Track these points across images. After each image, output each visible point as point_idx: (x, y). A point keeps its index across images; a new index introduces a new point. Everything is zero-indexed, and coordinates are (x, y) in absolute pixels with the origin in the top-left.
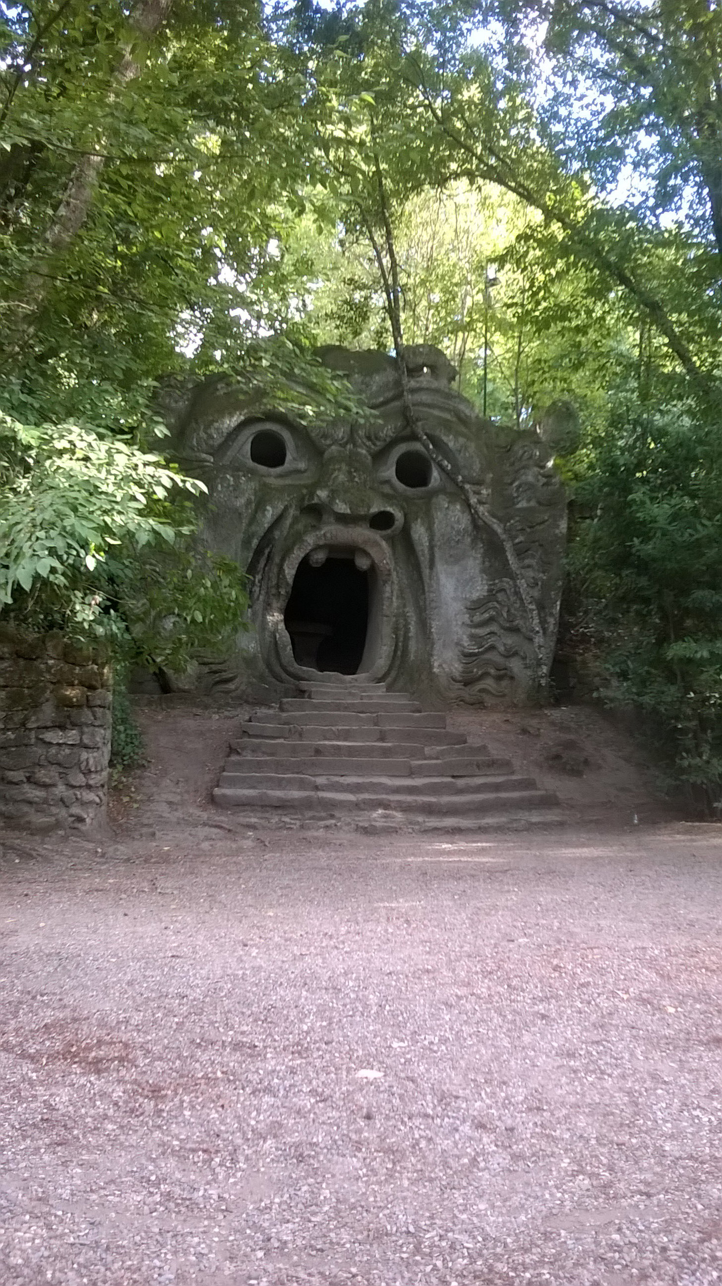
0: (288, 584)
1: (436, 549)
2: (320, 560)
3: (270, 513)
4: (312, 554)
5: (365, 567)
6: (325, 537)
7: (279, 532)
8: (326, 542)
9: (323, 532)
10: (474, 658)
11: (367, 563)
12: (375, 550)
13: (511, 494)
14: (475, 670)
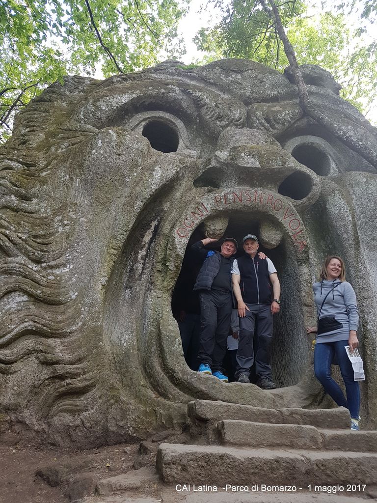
0: (178, 256)
2: (218, 232)
3: (159, 174)
4: (208, 224)
5: (274, 243)
6: (226, 199)
7: (168, 204)
8: (227, 206)
9: (223, 194)
11: (277, 237)
12: (289, 219)
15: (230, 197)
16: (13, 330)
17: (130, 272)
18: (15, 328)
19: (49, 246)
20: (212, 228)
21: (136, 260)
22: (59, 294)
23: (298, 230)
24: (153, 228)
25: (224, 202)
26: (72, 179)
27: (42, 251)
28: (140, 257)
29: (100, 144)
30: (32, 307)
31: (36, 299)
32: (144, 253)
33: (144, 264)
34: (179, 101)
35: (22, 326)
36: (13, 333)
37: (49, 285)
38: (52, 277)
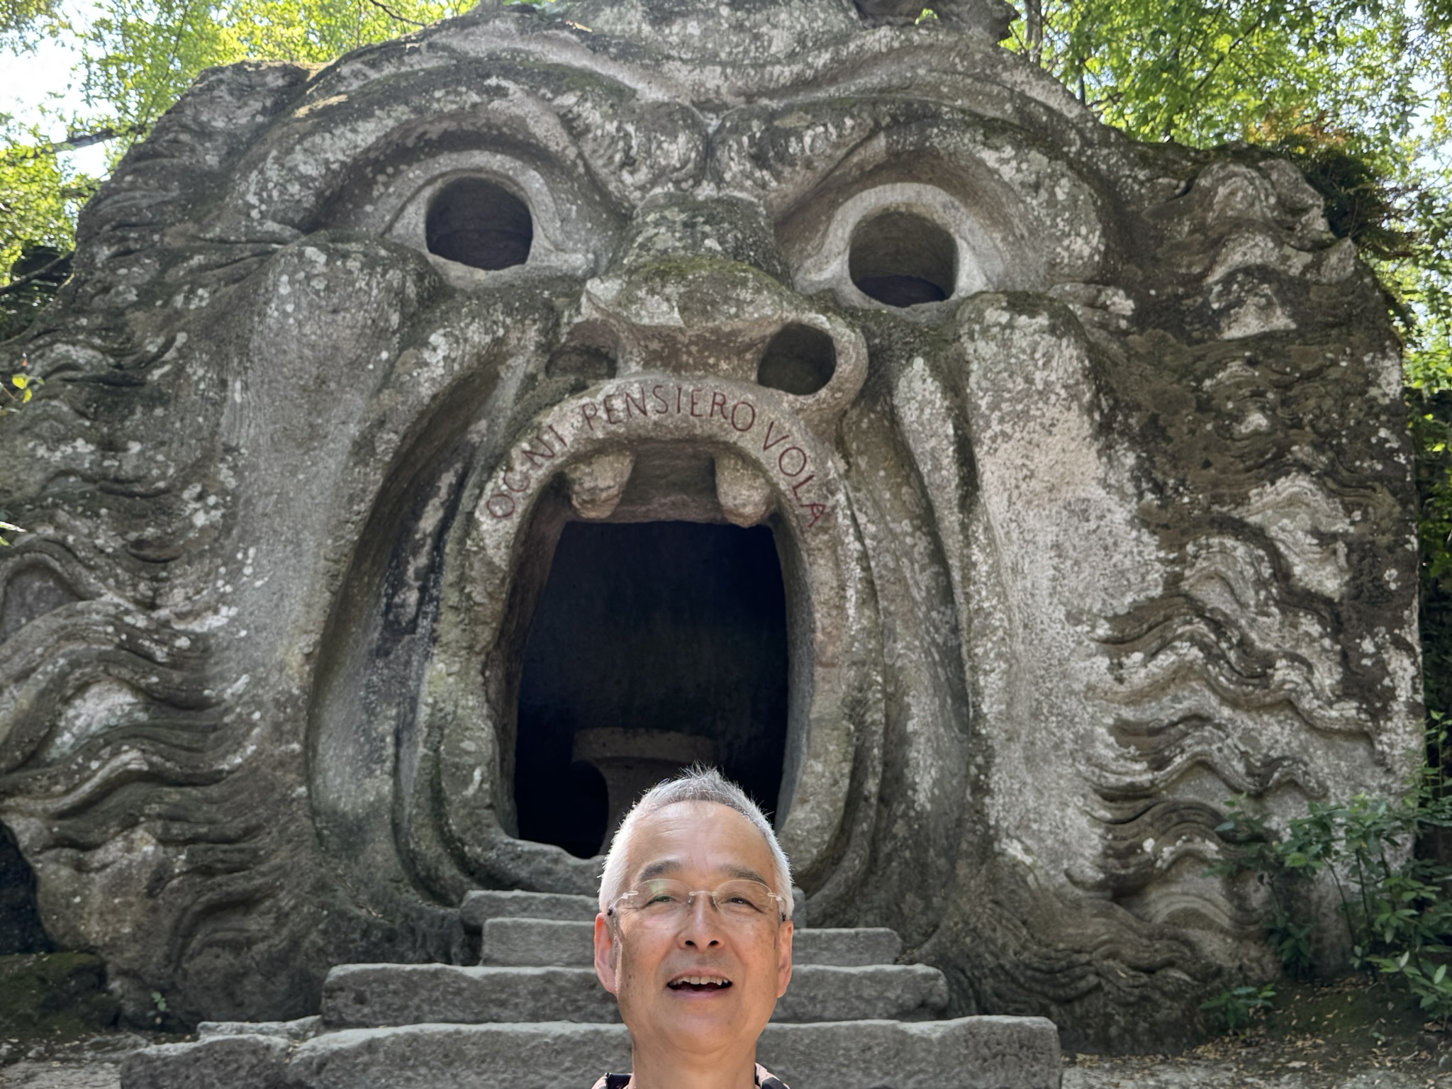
0: (492, 568)
1: (980, 452)
2: (604, 495)
3: (441, 353)
4: (577, 475)
5: (749, 510)
6: (609, 410)
7: (483, 424)
8: (613, 427)
9: (600, 397)
10: (1141, 804)
11: (757, 496)
12: (776, 450)
13: (1206, 304)
14: (1149, 845)
15: (618, 404)
16: (95, 772)
17: (387, 613)
18: (101, 767)
19: (172, 564)
20: (588, 484)
21: (398, 584)
22: (204, 682)
23: (803, 476)
24: (443, 492)
25: (605, 416)
26: (223, 384)
27: (155, 579)
28: (411, 571)
29: (284, 290)
30: (142, 716)
31: (149, 697)
32: (422, 560)
33: (423, 590)
34: (522, 121)
35: (115, 763)
36: (96, 780)
37: (177, 660)
38: (183, 642)
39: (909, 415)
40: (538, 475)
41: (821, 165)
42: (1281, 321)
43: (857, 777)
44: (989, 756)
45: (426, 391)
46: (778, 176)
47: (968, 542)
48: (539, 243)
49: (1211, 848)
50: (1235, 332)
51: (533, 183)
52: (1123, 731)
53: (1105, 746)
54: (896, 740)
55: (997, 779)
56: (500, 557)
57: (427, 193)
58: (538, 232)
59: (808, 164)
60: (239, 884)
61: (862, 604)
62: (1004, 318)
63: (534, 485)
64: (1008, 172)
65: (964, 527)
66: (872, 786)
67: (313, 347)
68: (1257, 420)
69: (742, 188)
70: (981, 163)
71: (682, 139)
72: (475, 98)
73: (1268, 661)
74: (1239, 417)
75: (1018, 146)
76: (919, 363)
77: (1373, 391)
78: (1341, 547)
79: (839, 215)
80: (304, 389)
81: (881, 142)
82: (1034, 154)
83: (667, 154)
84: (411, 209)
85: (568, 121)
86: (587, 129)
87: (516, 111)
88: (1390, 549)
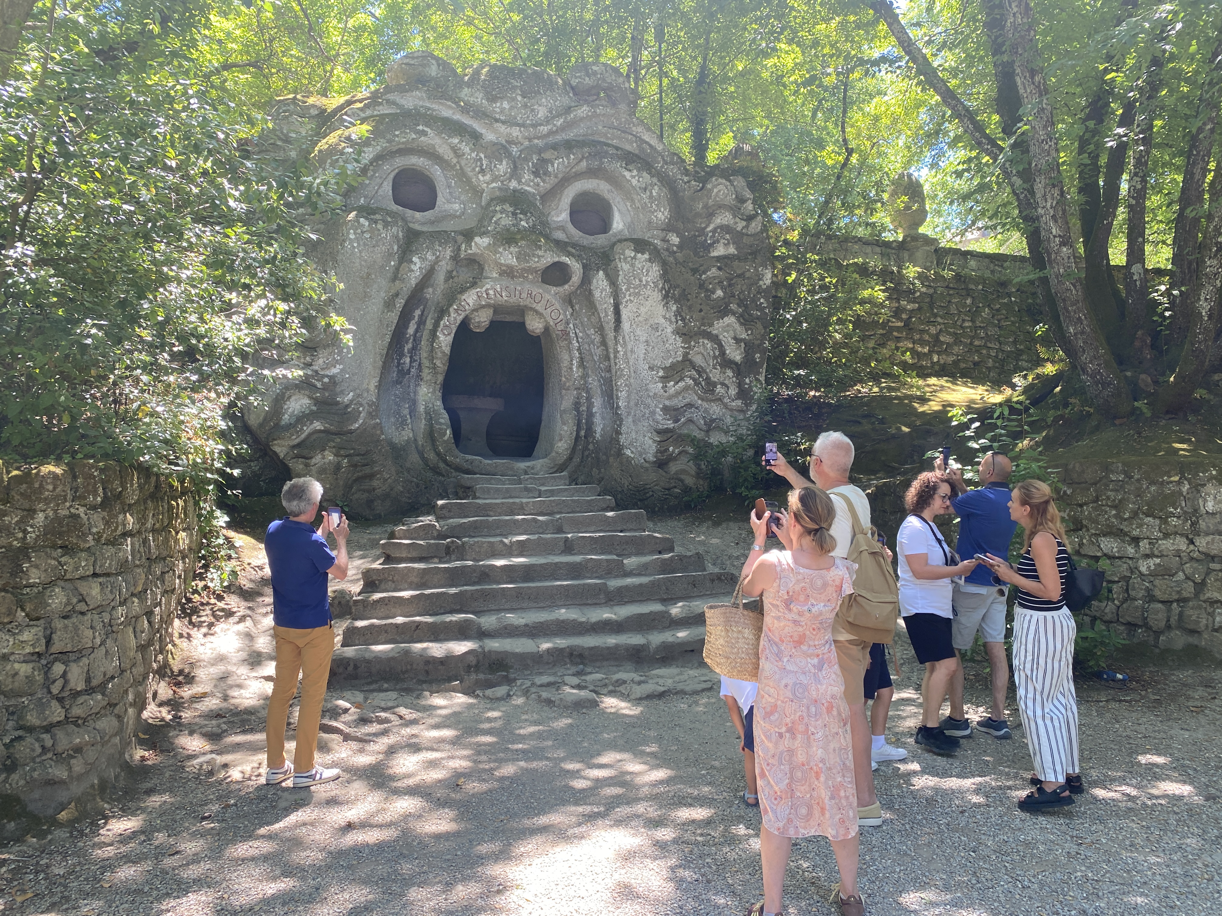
0: (443, 354)
1: (622, 308)
2: (483, 324)
3: (418, 265)
4: (473, 316)
5: (537, 330)
6: (487, 294)
7: (430, 290)
8: (489, 301)
9: (484, 289)
10: (669, 435)
11: (541, 326)
12: (549, 310)
13: (706, 240)
14: (671, 449)
15: (491, 292)
16: (305, 430)
17: (398, 367)
18: (307, 428)
20: (477, 320)
21: (402, 355)
22: (336, 395)
23: (559, 320)
24: (416, 318)
25: (485, 296)
28: (406, 350)
29: (352, 236)
30: (314, 408)
31: (316, 401)
32: (410, 345)
33: (411, 357)
34: (433, 146)
35: (312, 427)
36: (306, 433)
37: (325, 388)
38: (326, 380)
39: (597, 294)
40: (460, 319)
41: (560, 176)
42: (732, 250)
43: (578, 432)
44: (621, 420)
45: (413, 282)
46: (544, 181)
47: (617, 342)
48: (440, 200)
49: (691, 450)
50: (715, 254)
51: (437, 172)
52: (665, 409)
53: (659, 415)
54: (590, 415)
55: (624, 429)
56: (447, 350)
57: (392, 176)
58: (440, 195)
59: (556, 177)
60: (367, 470)
61: (578, 368)
62: (633, 254)
63: (459, 322)
64: (634, 182)
65: (615, 337)
66: (583, 433)
67: (366, 261)
68: (719, 293)
69: (529, 186)
70: (624, 176)
71: (504, 163)
72: (414, 136)
73: (714, 385)
74: (713, 293)
75: (639, 170)
76: (601, 273)
77: (761, 283)
78: (743, 345)
79: (566, 192)
80: (362, 278)
81: (584, 164)
82: (645, 174)
83: (499, 170)
84: (385, 183)
85: (455, 150)
86: (464, 154)
87: (431, 142)
88: (759, 346)
